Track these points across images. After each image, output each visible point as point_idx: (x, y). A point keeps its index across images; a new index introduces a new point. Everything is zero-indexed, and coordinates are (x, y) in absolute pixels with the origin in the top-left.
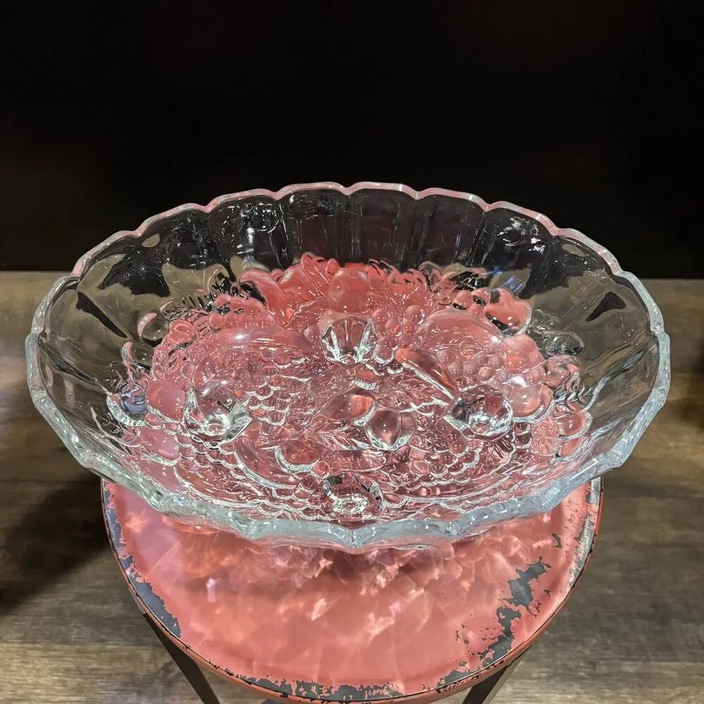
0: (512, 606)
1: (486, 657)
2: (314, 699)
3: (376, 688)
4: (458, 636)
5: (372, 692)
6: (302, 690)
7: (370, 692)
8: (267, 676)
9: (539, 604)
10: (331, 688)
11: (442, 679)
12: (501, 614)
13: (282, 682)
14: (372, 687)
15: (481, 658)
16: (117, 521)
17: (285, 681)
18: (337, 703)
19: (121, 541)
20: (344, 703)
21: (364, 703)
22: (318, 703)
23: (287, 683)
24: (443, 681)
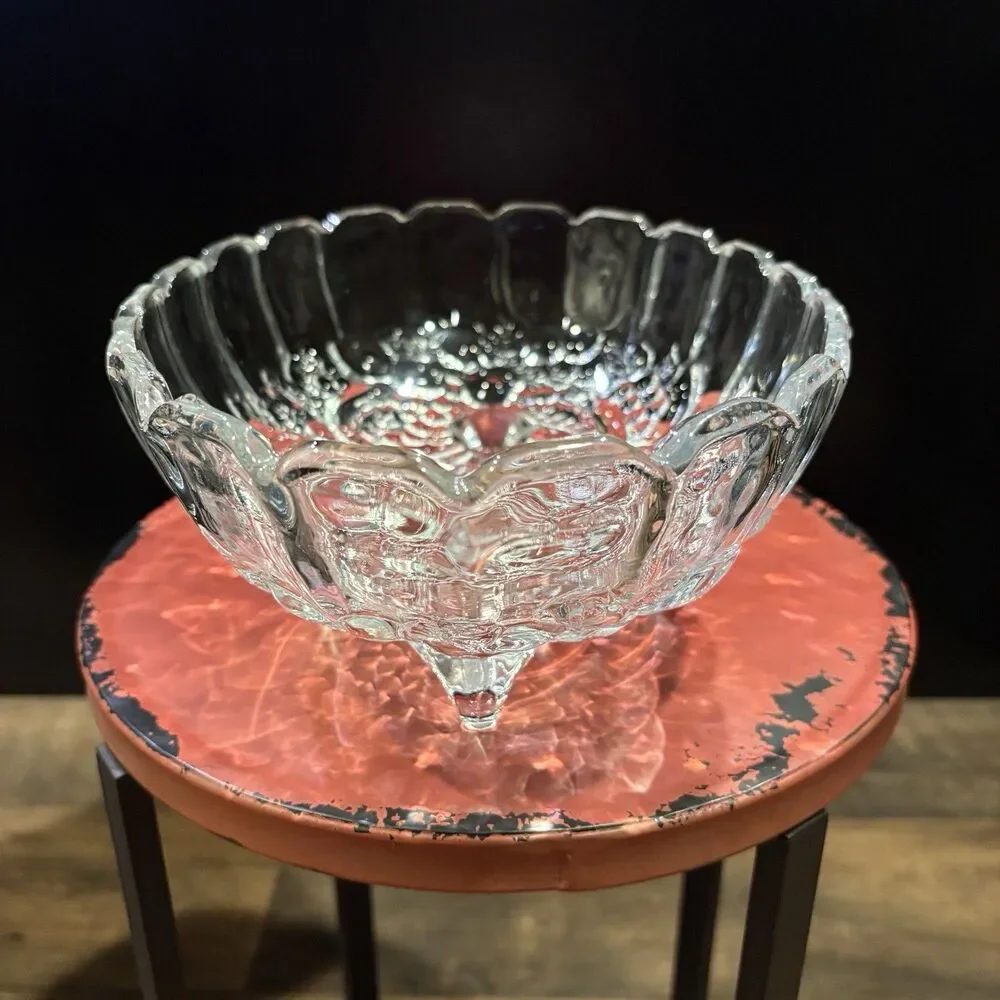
0: (783, 723)
1: (745, 778)
2: (418, 832)
3: (538, 816)
4: (690, 757)
5: (531, 820)
6: (396, 818)
7: (527, 821)
8: (333, 802)
9: (829, 719)
10: (453, 816)
11: (663, 805)
12: (763, 731)
13: (359, 809)
14: (531, 814)
15: (735, 780)
16: (98, 635)
17: (365, 807)
18: (464, 838)
19: (99, 654)
20: (477, 838)
21: (516, 837)
22: (428, 839)
23: (368, 810)
24: (667, 809)
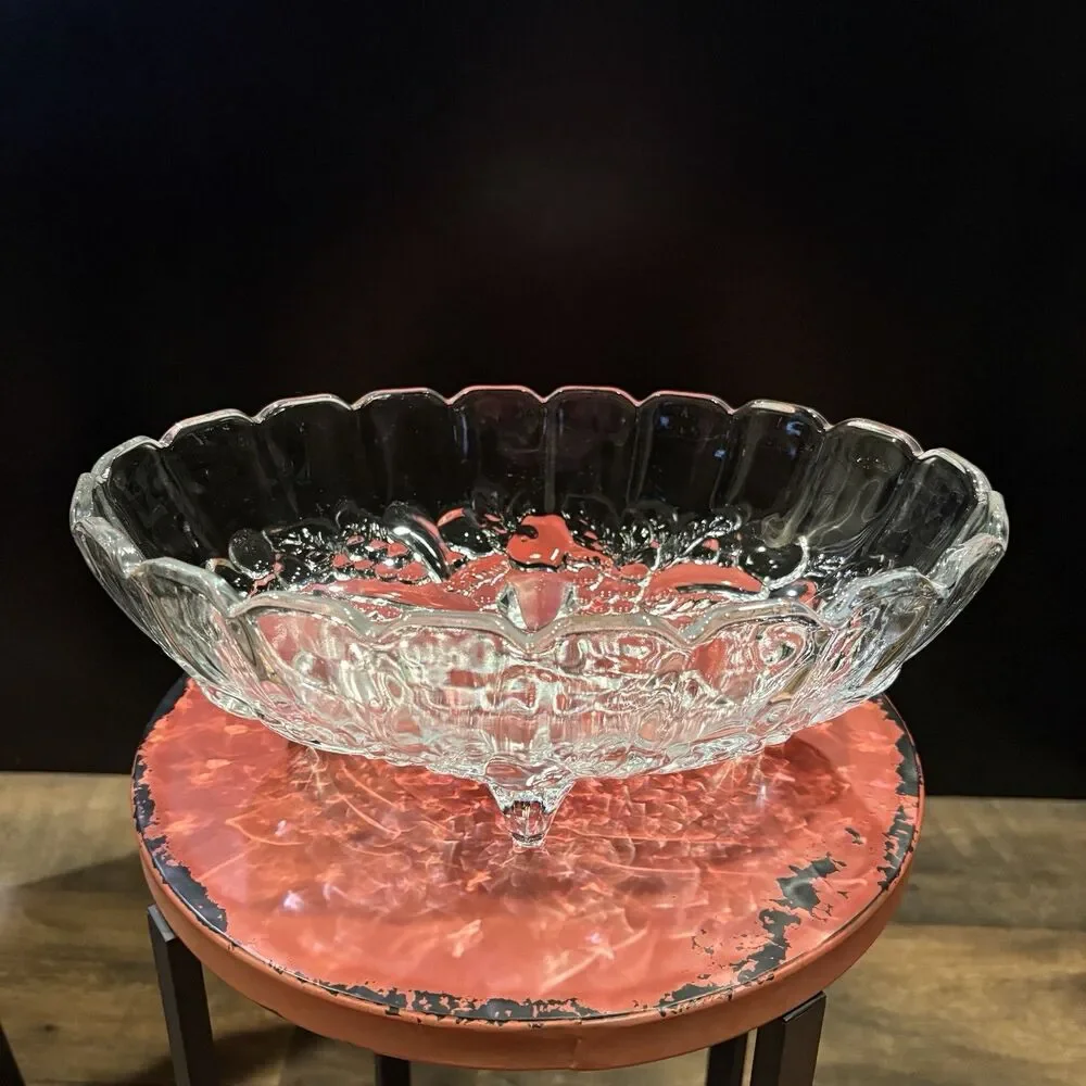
0: (786, 909)
1: (744, 968)
2: (443, 1017)
3: (552, 1002)
4: (695, 943)
5: (546, 1007)
6: (423, 1001)
7: (542, 1007)
8: (367, 983)
9: (830, 907)
10: (475, 1000)
11: (667, 995)
12: (767, 918)
13: (390, 992)
14: (546, 1002)
15: (735, 970)
16: (151, 797)
17: (396, 989)
18: (483, 1023)
19: (152, 819)
20: (496, 1024)
21: (531, 1024)
22: (451, 1023)
23: (398, 993)
24: (670, 998)
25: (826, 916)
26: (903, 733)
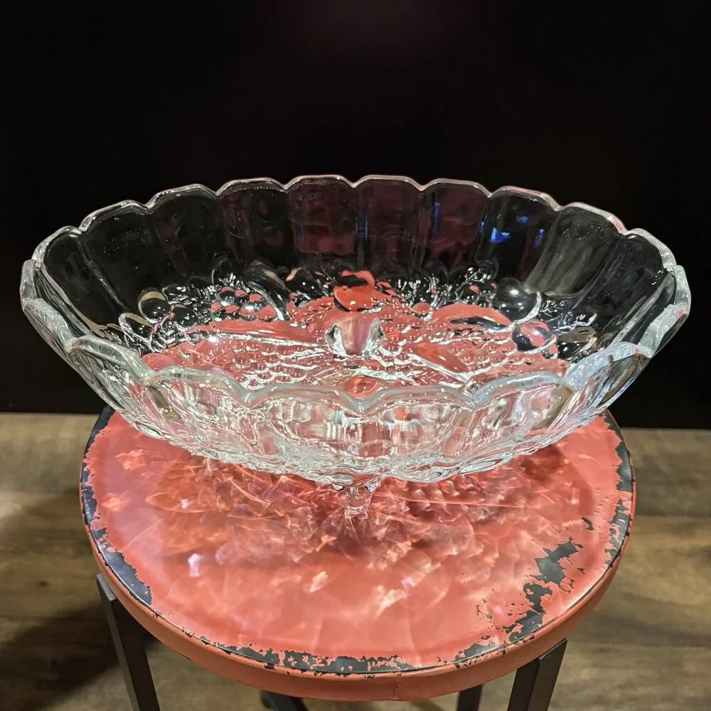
0: (542, 583)
1: (514, 631)
2: (305, 671)
3: (381, 659)
4: (479, 611)
5: (376, 663)
6: (291, 659)
7: (374, 663)
8: (251, 645)
9: (572, 581)
10: (327, 658)
11: (460, 652)
12: (528, 590)
13: (268, 651)
14: (376, 659)
15: (507, 632)
16: (94, 497)
17: (271, 650)
18: (333, 675)
19: (96, 514)
20: (342, 676)
21: (367, 675)
22: (311, 675)
23: (273, 652)
24: (462, 655)
25: (570, 588)
26: (620, 441)
